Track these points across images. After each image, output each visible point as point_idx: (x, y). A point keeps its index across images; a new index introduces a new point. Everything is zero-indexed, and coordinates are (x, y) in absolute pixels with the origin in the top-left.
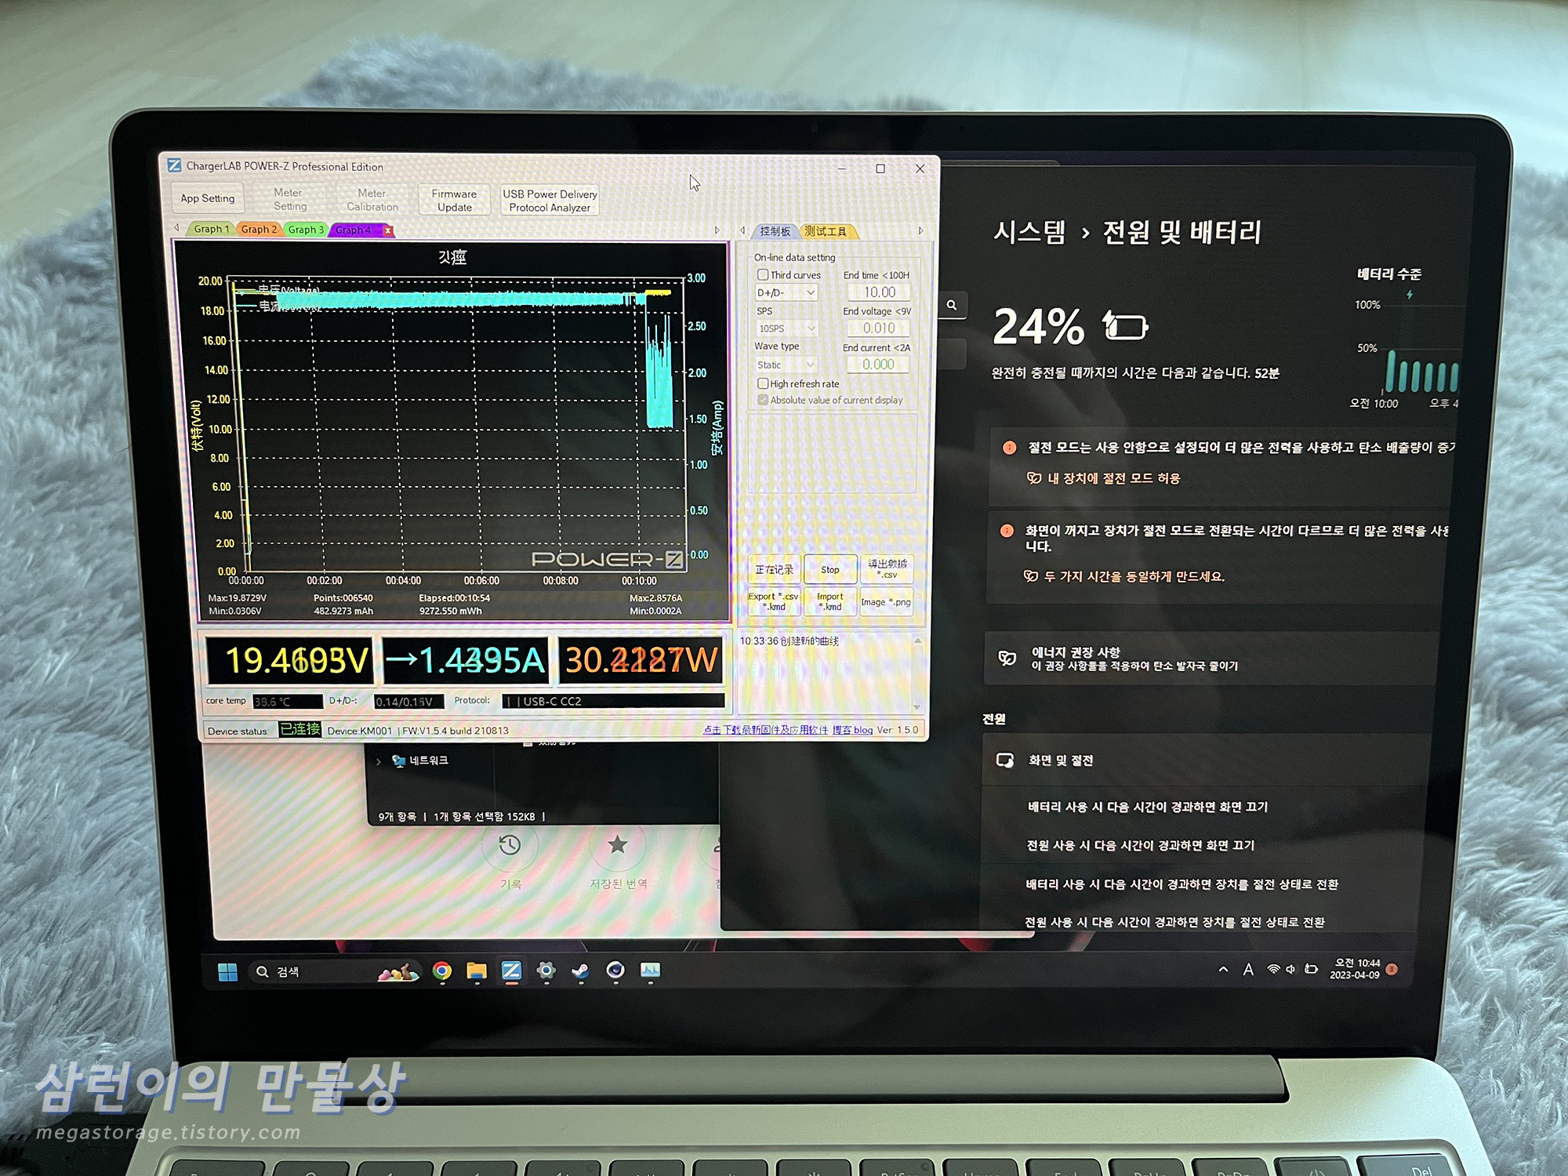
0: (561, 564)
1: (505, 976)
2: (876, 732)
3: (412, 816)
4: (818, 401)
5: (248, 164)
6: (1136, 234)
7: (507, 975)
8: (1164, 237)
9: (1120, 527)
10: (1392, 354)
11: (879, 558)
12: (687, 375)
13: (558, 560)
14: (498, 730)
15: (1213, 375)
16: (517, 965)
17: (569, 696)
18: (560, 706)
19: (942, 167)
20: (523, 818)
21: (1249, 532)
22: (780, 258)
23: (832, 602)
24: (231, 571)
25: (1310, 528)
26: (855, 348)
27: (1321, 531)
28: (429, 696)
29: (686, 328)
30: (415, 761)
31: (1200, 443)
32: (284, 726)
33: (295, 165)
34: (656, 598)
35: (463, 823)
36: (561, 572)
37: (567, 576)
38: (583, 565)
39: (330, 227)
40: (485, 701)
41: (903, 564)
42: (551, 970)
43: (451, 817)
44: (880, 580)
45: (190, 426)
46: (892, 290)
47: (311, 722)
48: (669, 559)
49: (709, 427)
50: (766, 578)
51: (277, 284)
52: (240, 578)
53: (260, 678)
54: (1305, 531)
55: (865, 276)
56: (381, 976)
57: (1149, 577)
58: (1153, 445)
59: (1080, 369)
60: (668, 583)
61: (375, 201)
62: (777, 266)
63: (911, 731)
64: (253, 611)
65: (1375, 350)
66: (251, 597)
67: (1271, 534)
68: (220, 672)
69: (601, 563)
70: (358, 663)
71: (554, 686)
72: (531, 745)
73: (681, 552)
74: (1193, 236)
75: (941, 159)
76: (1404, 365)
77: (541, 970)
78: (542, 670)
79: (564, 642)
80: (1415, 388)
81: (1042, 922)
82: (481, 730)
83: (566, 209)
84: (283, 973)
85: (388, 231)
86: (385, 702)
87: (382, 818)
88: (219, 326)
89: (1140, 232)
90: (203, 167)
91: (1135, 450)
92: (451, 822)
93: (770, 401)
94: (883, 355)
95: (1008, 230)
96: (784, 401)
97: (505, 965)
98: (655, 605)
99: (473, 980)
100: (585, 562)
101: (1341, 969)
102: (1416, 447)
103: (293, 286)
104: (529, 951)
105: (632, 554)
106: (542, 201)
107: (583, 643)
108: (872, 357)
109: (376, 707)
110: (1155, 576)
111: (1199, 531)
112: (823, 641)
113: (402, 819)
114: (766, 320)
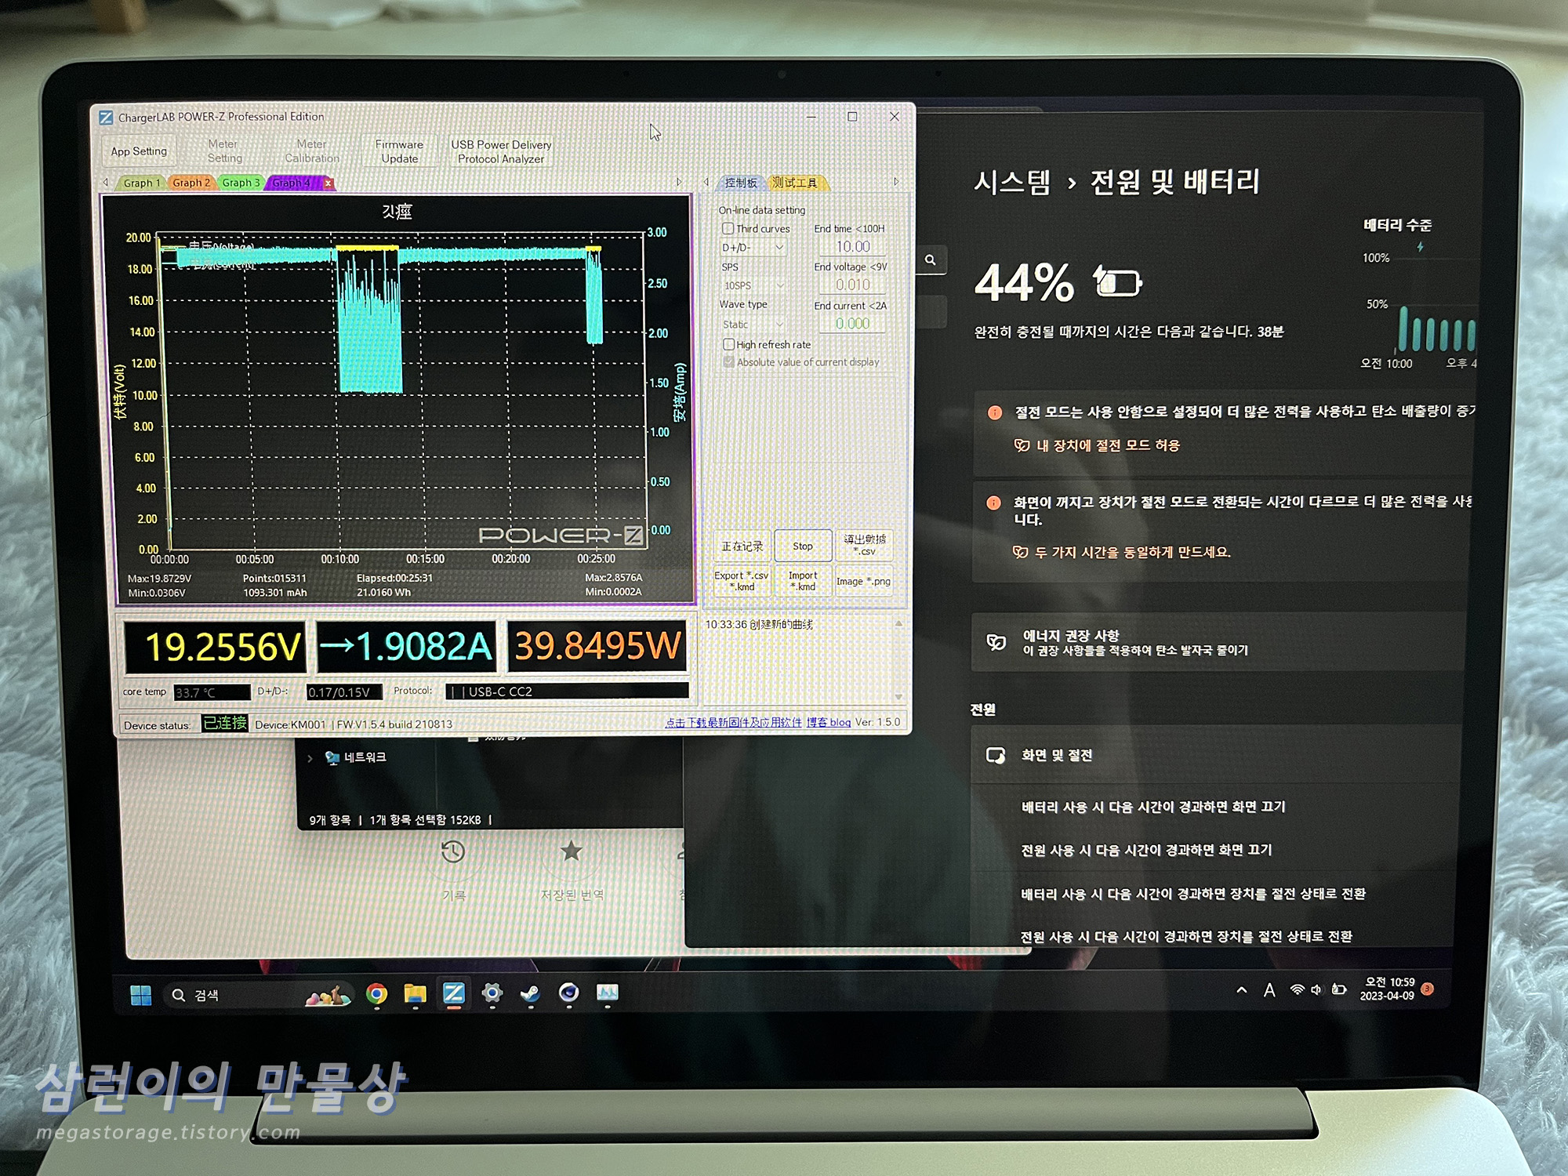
0: (511, 541)
1: (447, 999)
2: (854, 725)
3: (346, 820)
4: (787, 363)
5: (182, 116)
6: (1126, 184)
7: (448, 998)
8: (1155, 187)
9: (1116, 498)
10: (1404, 311)
11: (855, 533)
12: (647, 336)
13: (507, 537)
14: (441, 724)
15: (1212, 334)
16: (459, 988)
17: (518, 685)
18: (508, 697)
19: (917, 115)
20: (468, 821)
21: (1254, 503)
22: (746, 211)
23: (804, 582)
24: (153, 549)
25: (1322, 499)
26: (827, 307)
27: (1334, 501)
28: (365, 686)
29: (646, 286)
30: (350, 758)
31: (1200, 408)
32: (208, 720)
33: (231, 115)
34: (613, 577)
35: (402, 826)
36: (511, 549)
37: (518, 553)
38: (535, 541)
39: (266, 180)
40: (426, 691)
41: (882, 539)
42: (498, 992)
43: (389, 821)
44: (855, 556)
45: (113, 393)
46: (866, 245)
47: (237, 716)
48: (628, 535)
49: (671, 392)
50: (733, 555)
51: (209, 240)
52: (163, 557)
53: (183, 667)
54: (1316, 502)
55: (838, 229)
56: (308, 1001)
57: (1148, 552)
58: (1149, 410)
59: (1069, 328)
60: (626, 561)
61: (315, 152)
62: (741, 219)
63: (893, 723)
64: (175, 593)
65: (1386, 306)
66: (175, 578)
67: (1280, 505)
68: (139, 661)
69: (553, 539)
70: (290, 652)
71: (502, 675)
72: (477, 741)
73: (641, 527)
74: (1187, 186)
75: (917, 105)
76: (1417, 322)
77: (486, 993)
78: (489, 657)
79: (513, 627)
80: (1430, 347)
81: (1039, 937)
82: (423, 723)
83: (519, 160)
84: (201, 996)
85: (328, 183)
86: (318, 693)
87: (313, 823)
88: (146, 285)
89: (1130, 182)
90: (135, 119)
91: (1130, 414)
92: (389, 826)
93: (736, 362)
94: (858, 314)
95: (989, 180)
96: (751, 363)
97: (447, 987)
98: (613, 585)
99: (411, 1005)
100: (537, 539)
101: (1371, 989)
102: (1434, 410)
103: (225, 242)
104: (473, 971)
105: (588, 530)
106: (493, 153)
107: (533, 627)
108: (847, 315)
109: (309, 698)
110: (1155, 551)
111: (1202, 502)
112: (797, 625)
113: (335, 824)
114: (732, 276)
